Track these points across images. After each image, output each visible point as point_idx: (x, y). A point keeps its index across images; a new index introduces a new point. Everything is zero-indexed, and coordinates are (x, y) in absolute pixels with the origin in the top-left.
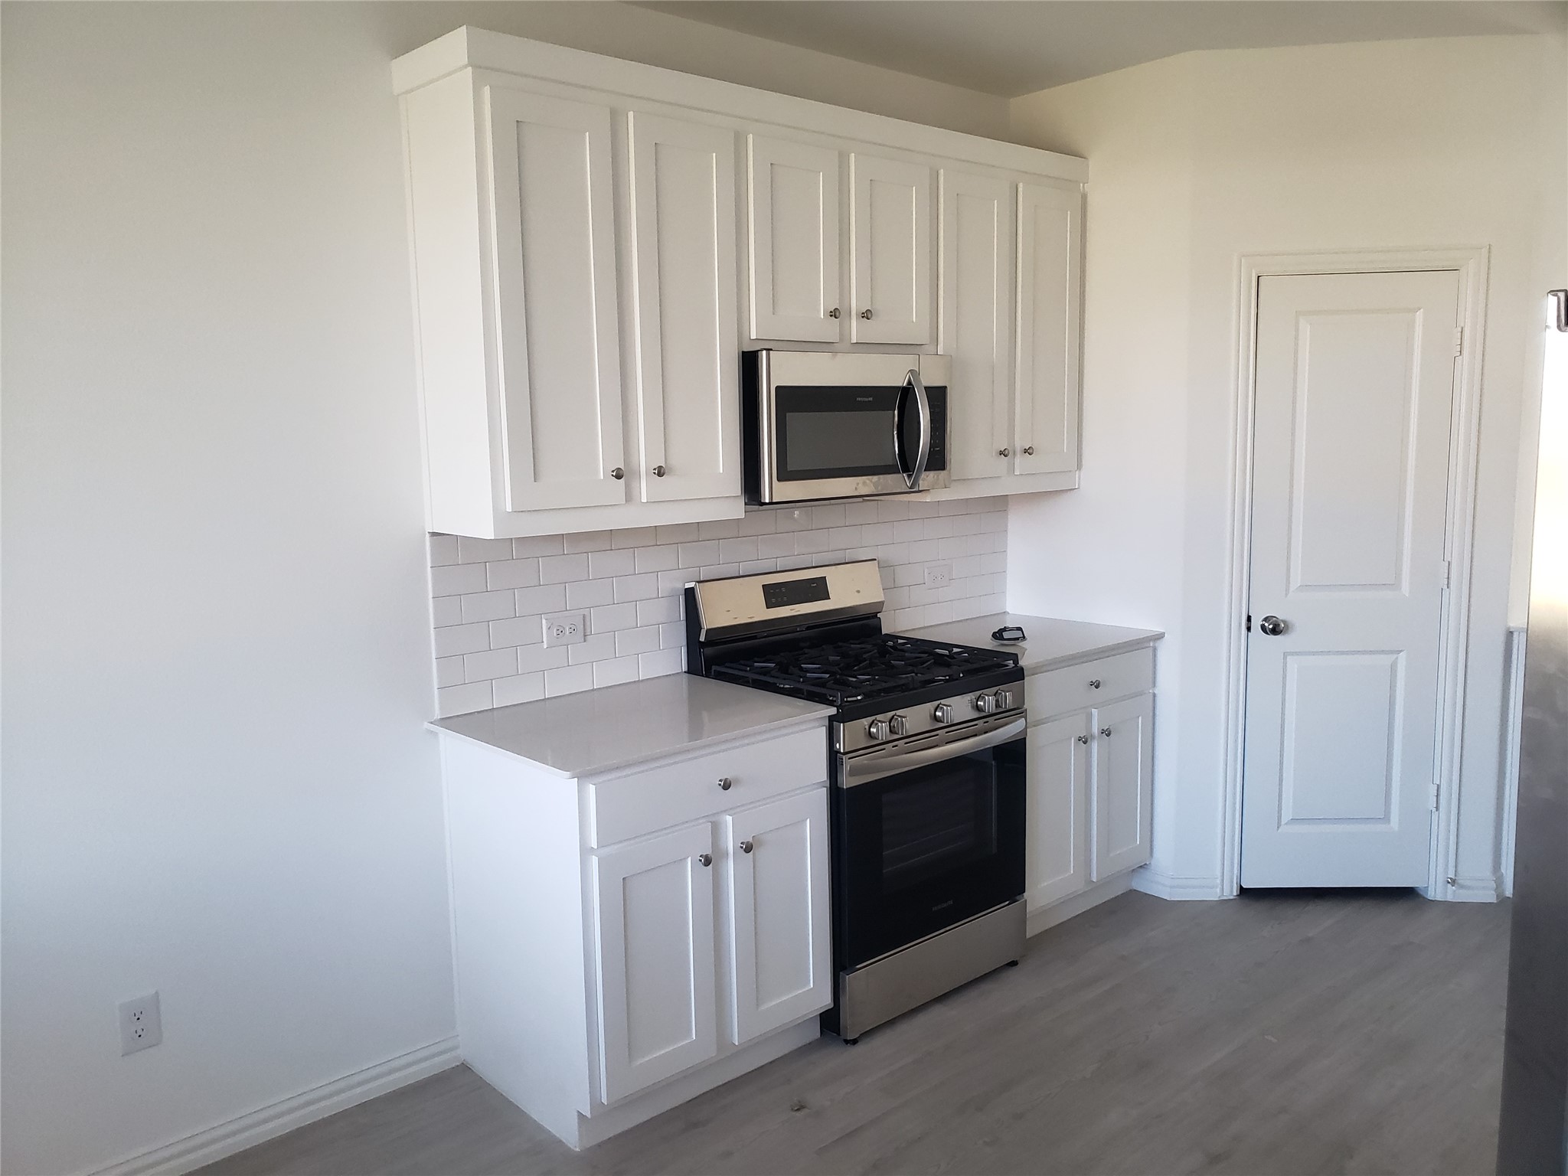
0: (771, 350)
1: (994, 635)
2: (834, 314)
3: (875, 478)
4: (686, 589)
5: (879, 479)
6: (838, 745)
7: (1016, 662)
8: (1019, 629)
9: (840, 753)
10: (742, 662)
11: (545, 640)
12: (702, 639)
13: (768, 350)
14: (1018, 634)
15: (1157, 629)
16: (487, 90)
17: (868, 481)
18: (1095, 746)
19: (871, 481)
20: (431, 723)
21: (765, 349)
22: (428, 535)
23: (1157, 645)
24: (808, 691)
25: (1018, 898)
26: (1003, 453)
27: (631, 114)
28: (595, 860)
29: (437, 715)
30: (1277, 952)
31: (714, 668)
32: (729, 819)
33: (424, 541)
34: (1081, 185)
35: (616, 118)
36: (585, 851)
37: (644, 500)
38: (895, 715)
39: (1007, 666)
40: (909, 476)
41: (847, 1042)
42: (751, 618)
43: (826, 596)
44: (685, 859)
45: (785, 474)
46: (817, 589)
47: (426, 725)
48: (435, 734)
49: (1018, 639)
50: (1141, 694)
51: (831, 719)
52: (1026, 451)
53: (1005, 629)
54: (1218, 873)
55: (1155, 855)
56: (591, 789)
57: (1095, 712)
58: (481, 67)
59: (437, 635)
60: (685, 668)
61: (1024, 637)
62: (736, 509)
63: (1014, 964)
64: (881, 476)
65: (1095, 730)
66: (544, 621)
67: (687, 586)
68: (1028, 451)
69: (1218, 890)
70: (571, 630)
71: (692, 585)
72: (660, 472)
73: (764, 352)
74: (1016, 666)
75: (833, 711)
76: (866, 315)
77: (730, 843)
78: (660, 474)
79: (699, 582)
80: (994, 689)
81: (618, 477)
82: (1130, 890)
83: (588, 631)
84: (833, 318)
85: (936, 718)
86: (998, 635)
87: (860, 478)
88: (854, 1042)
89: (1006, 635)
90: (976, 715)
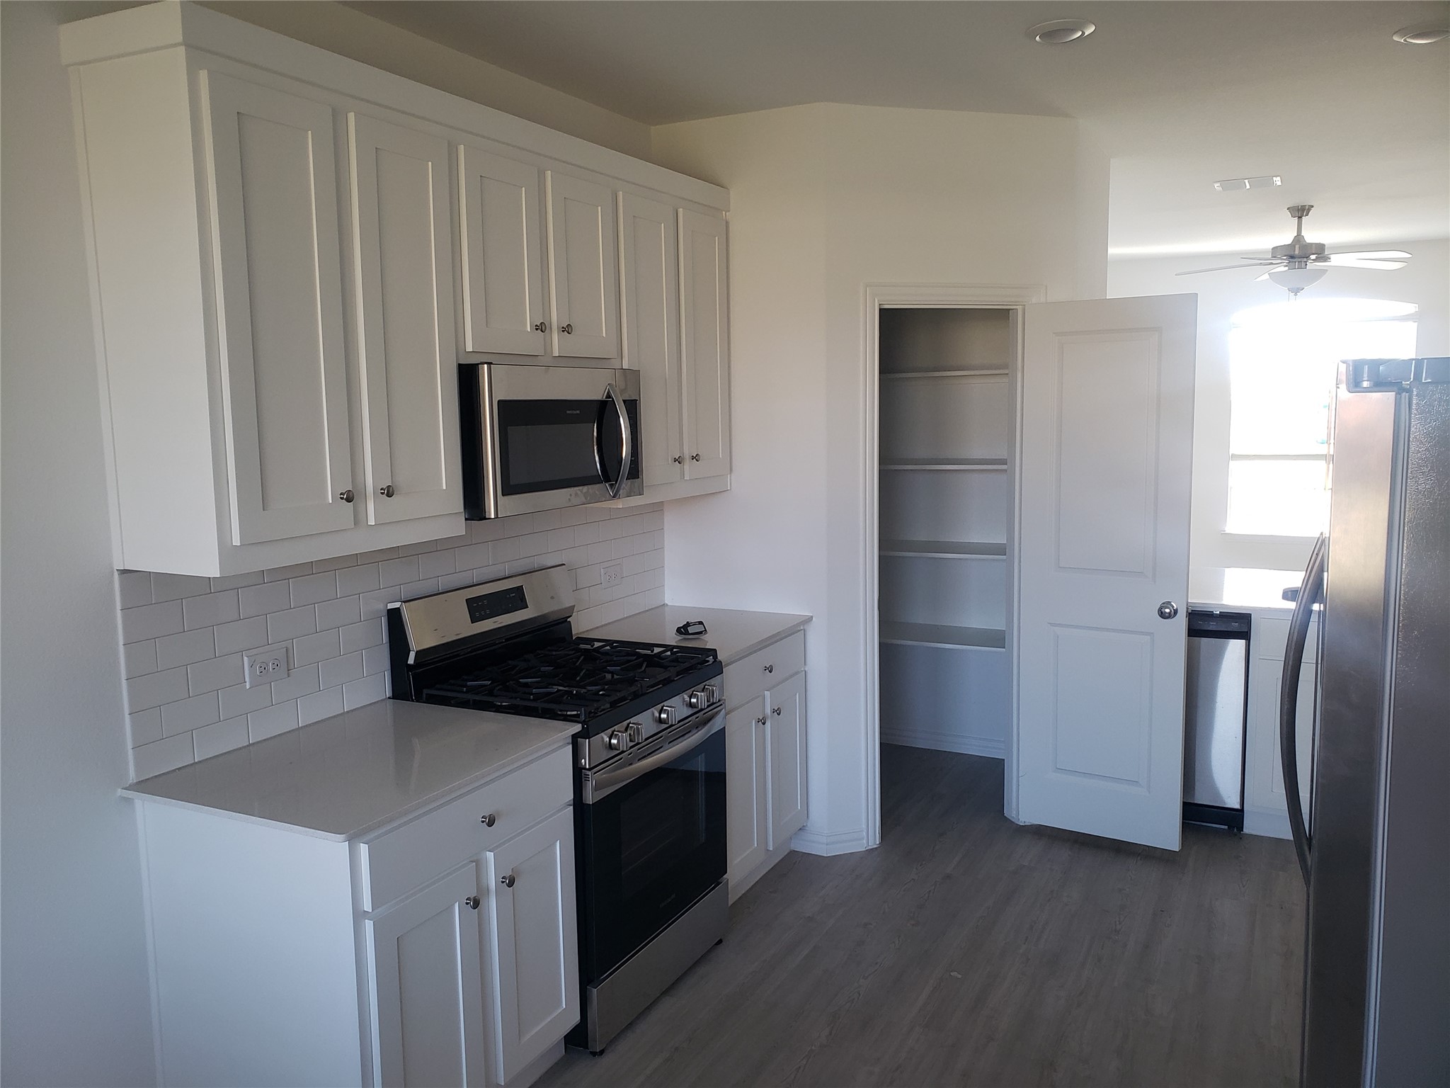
0: (491, 363)
1: (679, 630)
2: (541, 328)
3: (585, 489)
4: (389, 610)
5: (588, 489)
6: (583, 760)
7: (715, 657)
8: (701, 623)
9: (585, 769)
10: (452, 681)
11: (247, 679)
12: (411, 661)
13: (489, 364)
14: (700, 628)
15: (807, 613)
16: (203, 76)
17: (579, 492)
18: (768, 724)
19: (582, 492)
20: (126, 789)
21: (486, 363)
22: (116, 574)
23: (805, 627)
24: (543, 709)
25: (720, 880)
26: (678, 460)
27: (351, 116)
28: (369, 926)
29: (132, 776)
30: (930, 891)
31: (425, 691)
32: (490, 855)
33: (111, 582)
34: (724, 213)
35: (337, 117)
36: (358, 915)
37: (372, 522)
38: (630, 723)
39: (708, 661)
40: (611, 486)
41: (594, 1054)
42: (457, 635)
43: (524, 606)
44: (454, 905)
45: (509, 488)
46: (515, 599)
47: (120, 792)
48: (129, 801)
49: (701, 633)
50: (797, 673)
51: (575, 738)
52: (693, 458)
53: (688, 624)
54: (864, 826)
55: (810, 818)
56: (364, 849)
57: (767, 693)
58: (196, 49)
59: (130, 687)
60: (389, 693)
61: (706, 630)
62: (457, 526)
63: (720, 941)
64: (590, 486)
65: (768, 711)
66: (245, 659)
67: (390, 606)
68: (695, 458)
69: (865, 841)
70: (275, 666)
71: (397, 605)
72: (389, 492)
73: (486, 366)
74: (715, 661)
75: (577, 728)
76: (567, 329)
77: (492, 881)
78: (389, 495)
79: (405, 602)
80: (701, 686)
81: (349, 500)
82: (791, 851)
83: (292, 667)
84: (539, 331)
85: (660, 721)
86: (683, 630)
87: (572, 489)
88: (602, 1052)
89: (691, 630)
90: (690, 711)
